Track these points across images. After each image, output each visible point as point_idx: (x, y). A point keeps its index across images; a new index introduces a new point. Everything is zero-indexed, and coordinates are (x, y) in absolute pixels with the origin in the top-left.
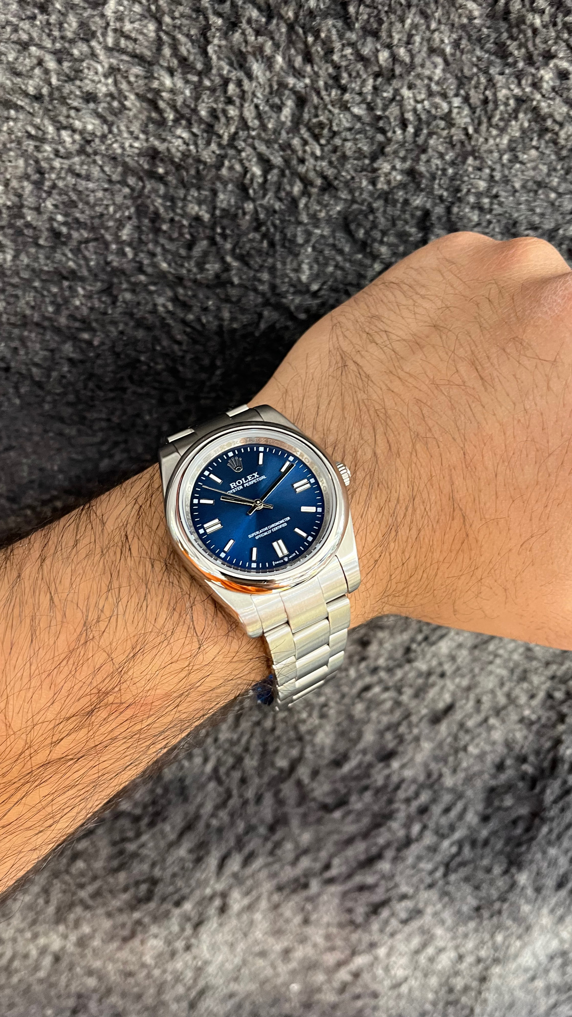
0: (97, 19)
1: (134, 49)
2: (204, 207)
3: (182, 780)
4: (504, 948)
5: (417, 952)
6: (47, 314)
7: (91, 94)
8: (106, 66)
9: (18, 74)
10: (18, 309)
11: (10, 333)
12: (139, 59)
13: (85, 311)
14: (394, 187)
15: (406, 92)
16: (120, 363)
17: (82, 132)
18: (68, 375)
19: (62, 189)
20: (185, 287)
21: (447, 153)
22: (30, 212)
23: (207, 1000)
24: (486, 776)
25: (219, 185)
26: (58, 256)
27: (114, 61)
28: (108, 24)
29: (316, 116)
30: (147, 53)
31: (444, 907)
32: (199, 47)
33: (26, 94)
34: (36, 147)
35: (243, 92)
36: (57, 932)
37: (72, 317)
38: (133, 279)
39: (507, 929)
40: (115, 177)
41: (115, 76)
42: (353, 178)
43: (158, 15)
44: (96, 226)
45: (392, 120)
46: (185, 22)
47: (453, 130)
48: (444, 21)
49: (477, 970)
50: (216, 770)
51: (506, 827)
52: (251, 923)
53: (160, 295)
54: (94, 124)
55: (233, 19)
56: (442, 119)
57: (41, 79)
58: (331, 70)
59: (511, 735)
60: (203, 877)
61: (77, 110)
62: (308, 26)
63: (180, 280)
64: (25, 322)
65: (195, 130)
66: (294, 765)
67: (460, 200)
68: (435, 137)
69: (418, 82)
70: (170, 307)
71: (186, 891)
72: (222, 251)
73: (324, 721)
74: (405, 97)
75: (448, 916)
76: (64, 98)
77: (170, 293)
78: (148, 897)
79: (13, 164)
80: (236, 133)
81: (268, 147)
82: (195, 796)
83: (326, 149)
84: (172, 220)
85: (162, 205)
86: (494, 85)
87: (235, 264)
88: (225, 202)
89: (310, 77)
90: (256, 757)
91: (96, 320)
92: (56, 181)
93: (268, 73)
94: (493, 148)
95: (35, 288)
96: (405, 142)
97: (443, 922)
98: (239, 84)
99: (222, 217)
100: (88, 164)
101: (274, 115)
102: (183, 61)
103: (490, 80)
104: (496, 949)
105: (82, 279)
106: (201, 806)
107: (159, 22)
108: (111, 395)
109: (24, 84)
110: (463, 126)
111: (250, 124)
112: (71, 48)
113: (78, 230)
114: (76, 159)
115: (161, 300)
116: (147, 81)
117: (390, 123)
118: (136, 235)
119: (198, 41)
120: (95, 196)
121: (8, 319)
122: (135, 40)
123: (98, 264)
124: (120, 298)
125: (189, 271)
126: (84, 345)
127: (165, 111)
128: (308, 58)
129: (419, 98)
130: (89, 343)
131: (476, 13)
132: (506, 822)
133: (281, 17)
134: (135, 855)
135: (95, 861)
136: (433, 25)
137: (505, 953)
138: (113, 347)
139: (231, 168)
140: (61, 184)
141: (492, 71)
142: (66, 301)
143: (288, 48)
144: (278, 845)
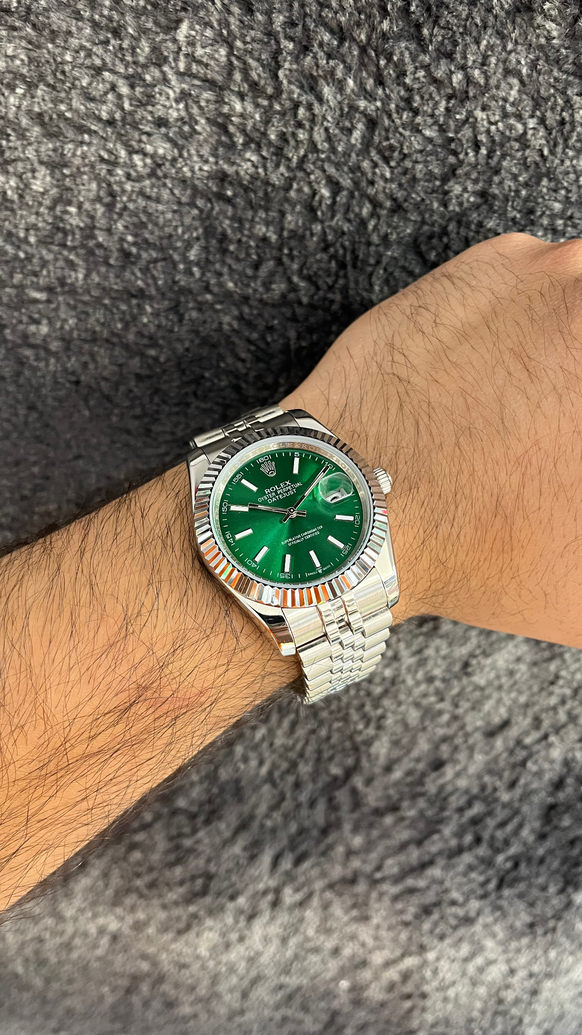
0: (170, 44)
1: (205, 74)
2: (271, 228)
3: (237, 781)
4: (557, 963)
5: (466, 960)
6: (115, 331)
7: (162, 119)
8: (178, 90)
9: (92, 99)
10: (89, 326)
11: (81, 348)
12: (211, 84)
13: (152, 328)
14: (466, 209)
15: (479, 114)
16: (185, 379)
17: (153, 157)
18: (135, 390)
19: (132, 211)
20: (250, 307)
21: (520, 175)
22: (102, 233)
23: (259, 989)
24: (543, 794)
25: (287, 206)
26: (127, 275)
27: (184, 86)
28: (180, 49)
29: (387, 139)
30: (219, 78)
31: (496, 920)
32: (270, 70)
33: (99, 119)
34: (110, 172)
35: (314, 115)
36: (115, 915)
37: (140, 334)
38: (200, 298)
39: (561, 945)
40: (184, 199)
41: (186, 101)
42: (423, 200)
43: (230, 40)
44: (165, 246)
45: (464, 142)
46: (256, 46)
47: (527, 152)
48: (519, 41)
49: (529, 984)
50: (270, 773)
51: (562, 847)
52: (302, 920)
53: (226, 314)
54: (165, 148)
55: (304, 43)
56: (516, 140)
57: (114, 104)
58: (402, 93)
59: (570, 755)
60: (257, 873)
61: (149, 134)
62: (380, 49)
63: (246, 299)
64: (94, 339)
65: (264, 153)
66: (349, 773)
67: (532, 223)
68: (508, 158)
69: (493, 104)
70: (235, 324)
71: (239, 886)
72: (289, 272)
73: (381, 733)
74: (479, 119)
75: (499, 930)
76: (137, 124)
77: (236, 313)
78: (204, 892)
79: (86, 187)
80: (305, 156)
81: (338, 170)
82: (249, 797)
83: (396, 171)
84: (239, 241)
85: (231, 226)
86: (572, 106)
87: (302, 284)
88: (293, 223)
89: (382, 100)
90: (311, 764)
91: (163, 338)
92: (128, 204)
93: (339, 96)
94: (570, 169)
95: (105, 306)
96: (478, 164)
97: (494, 936)
98: (310, 107)
99: (289, 238)
100: (158, 187)
101: (345, 138)
102: (254, 85)
103: (568, 101)
104: (549, 964)
105: (151, 298)
106: (256, 806)
107: (231, 47)
108: (176, 409)
109: (97, 109)
110: (538, 147)
111: (320, 147)
112: (144, 73)
113: (146, 250)
114: (147, 182)
115: (226, 319)
116: (217, 105)
117: (462, 145)
118: (204, 256)
119: (269, 65)
120: (164, 218)
121: (79, 335)
122: (207, 65)
123: (166, 282)
124: (187, 317)
125: (255, 290)
126: (150, 361)
127: (235, 135)
128: (380, 81)
129: (492, 120)
130: (156, 359)
131: (555, 34)
132: (564, 842)
133: (355, 40)
134: (191, 851)
135: (153, 852)
136: (510, 46)
137: (558, 968)
138: (179, 364)
139: (300, 190)
140: (131, 206)
141: (569, 92)
142: (134, 318)
143: (361, 70)
144: (330, 847)
